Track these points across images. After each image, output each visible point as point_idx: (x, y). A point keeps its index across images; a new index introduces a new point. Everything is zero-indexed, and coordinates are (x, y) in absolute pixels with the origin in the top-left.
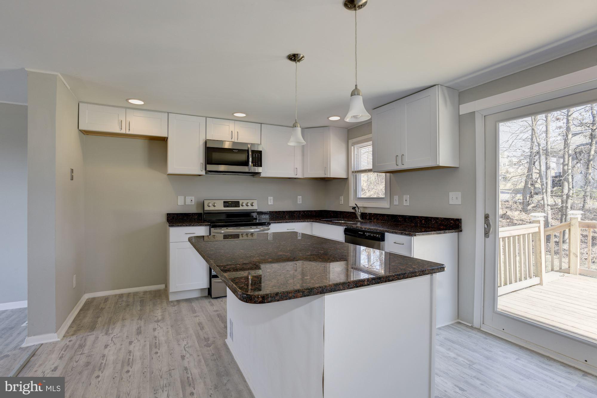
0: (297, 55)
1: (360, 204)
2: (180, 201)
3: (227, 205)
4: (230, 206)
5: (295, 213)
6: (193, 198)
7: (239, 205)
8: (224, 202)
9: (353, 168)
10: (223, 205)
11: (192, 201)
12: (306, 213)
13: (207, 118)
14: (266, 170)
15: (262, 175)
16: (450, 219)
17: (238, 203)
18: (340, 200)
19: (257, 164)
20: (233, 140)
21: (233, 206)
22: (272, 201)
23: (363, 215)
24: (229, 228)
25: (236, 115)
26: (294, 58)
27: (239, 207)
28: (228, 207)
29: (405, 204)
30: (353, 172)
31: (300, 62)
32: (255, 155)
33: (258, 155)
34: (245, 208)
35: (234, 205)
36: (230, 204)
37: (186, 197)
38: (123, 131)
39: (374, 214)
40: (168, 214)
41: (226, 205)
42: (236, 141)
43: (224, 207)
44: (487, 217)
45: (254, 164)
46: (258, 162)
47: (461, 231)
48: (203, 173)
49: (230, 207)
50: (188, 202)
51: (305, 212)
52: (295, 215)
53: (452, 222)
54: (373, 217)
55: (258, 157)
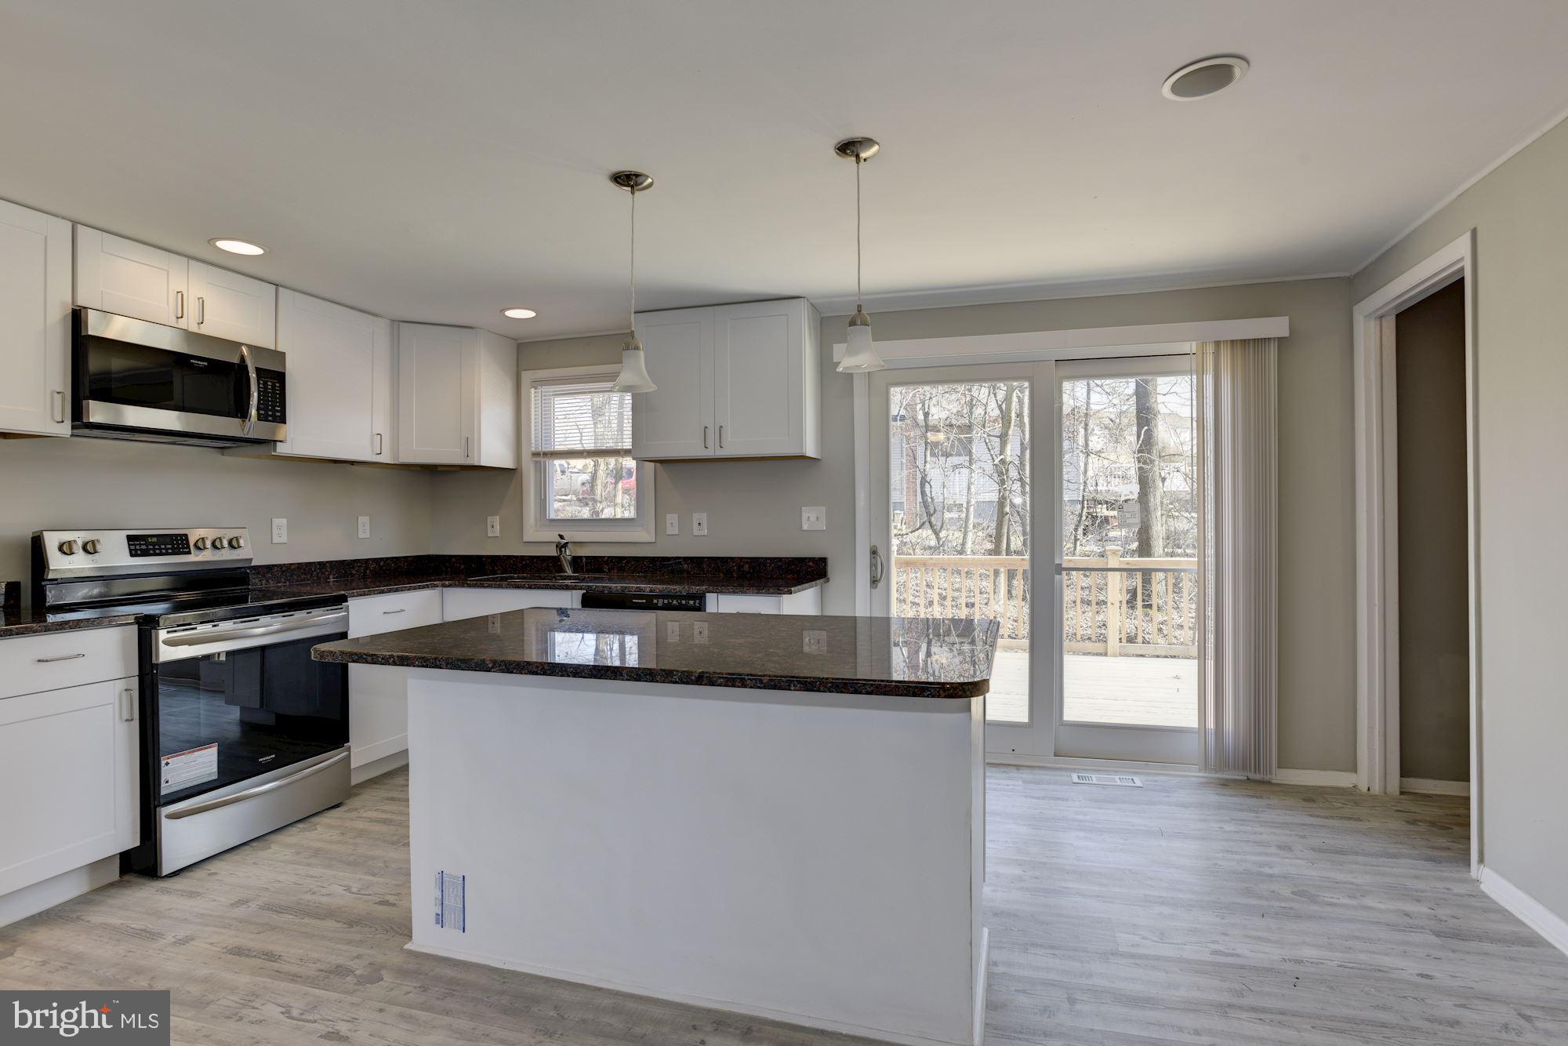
0: (637, 175)
1: (570, 535)
3: (144, 547)
4: (154, 549)
5: (353, 568)
7: (188, 547)
8: (130, 538)
9: (534, 443)
10: (128, 550)
12: (384, 565)
13: (78, 226)
14: (292, 435)
15: (282, 449)
16: (806, 558)
17: (182, 540)
18: (489, 526)
19: (270, 413)
20: (183, 324)
21: (167, 549)
22: (284, 532)
23: (576, 562)
25: (224, 245)
26: (627, 180)
27: (189, 553)
28: (146, 554)
29: (696, 533)
30: (536, 454)
31: (637, 194)
32: (266, 384)
33: (274, 386)
34: (207, 556)
35: (170, 546)
36: (154, 544)
39: (609, 557)
41: (138, 547)
42: (194, 328)
43: (132, 555)
44: (874, 552)
45: (263, 412)
46: (274, 407)
47: (828, 581)
48: (63, 429)
49: (154, 555)
51: (382, 564)
52: (354, 572)
53: (811, 564)
54: (607, 565)
55: (274, 393)
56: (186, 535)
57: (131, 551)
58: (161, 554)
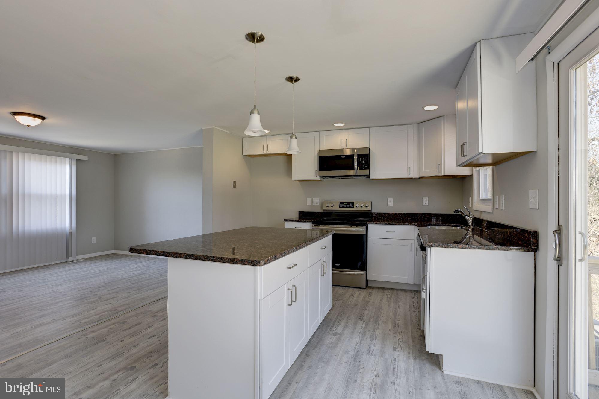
2: (309, 201)
3: (343, 205)
6: (318, 200)
8: (340, 203)
11: (317, 202)
13: (321, 132)
14: (375, 173)
15: (372, 177)
17: (352, 204)
18: (470, 202)
19: (363, 167)
20: (342, 147)
22: (392, 203)
24: (326, 226)
27: (353, 207)
28: (343, 207)
29: (501, 208)
32: (362, 158)
33: (365, 158)
34: (357, 208)
35: (349, 206)
36: (345, 205)
37: (313, 199)
38: (265, 153)
40: (299, 212)
43: (340, 207)
45: (361, 167)
46: (365, 165)
48: (318, 178)
49: (345, 207)
50: (315, 203)
53: (526, 235)
56: (354, 203)
57: (340, 206)
58: (347, 207)
